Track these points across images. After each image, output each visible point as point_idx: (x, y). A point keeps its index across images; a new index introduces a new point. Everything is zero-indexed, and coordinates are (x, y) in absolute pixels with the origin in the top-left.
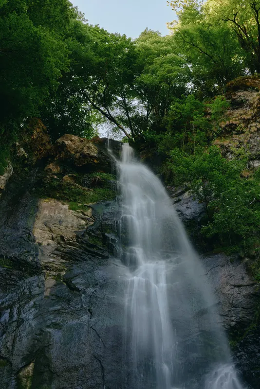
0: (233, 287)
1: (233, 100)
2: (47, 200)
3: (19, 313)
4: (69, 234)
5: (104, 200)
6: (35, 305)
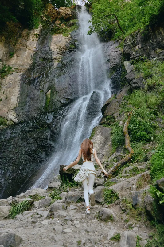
0: (114, 52)
2: (55, 35)
4: (63, 46)
5: (75, 30)
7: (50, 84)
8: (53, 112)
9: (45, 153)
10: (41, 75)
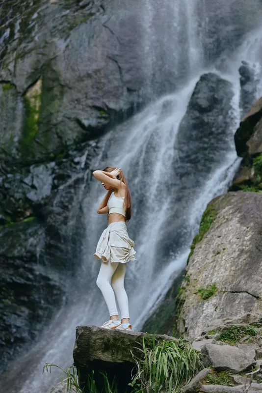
6: (39, 17)
7: (38, 61)
8: (52, 160)
9: (27, 311)
10: (6, 27)
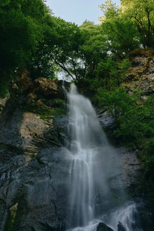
0: (129, 165)
1: (133, 62)
2: (28, 113)
3: (11, 175)
4: (40, 133)
5: (60, 114)
6: (20, 171)
